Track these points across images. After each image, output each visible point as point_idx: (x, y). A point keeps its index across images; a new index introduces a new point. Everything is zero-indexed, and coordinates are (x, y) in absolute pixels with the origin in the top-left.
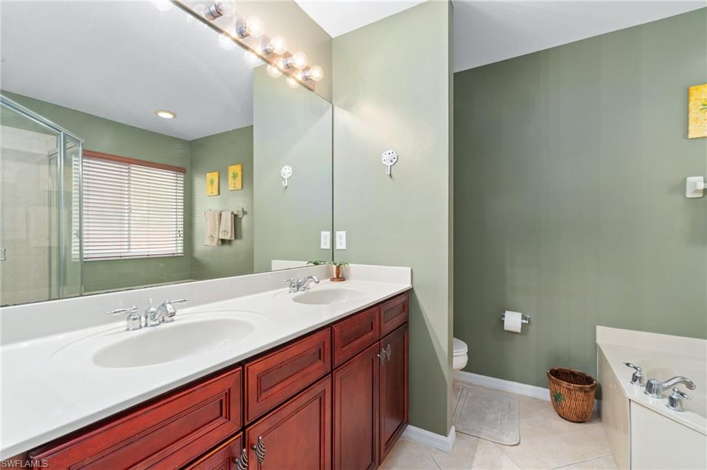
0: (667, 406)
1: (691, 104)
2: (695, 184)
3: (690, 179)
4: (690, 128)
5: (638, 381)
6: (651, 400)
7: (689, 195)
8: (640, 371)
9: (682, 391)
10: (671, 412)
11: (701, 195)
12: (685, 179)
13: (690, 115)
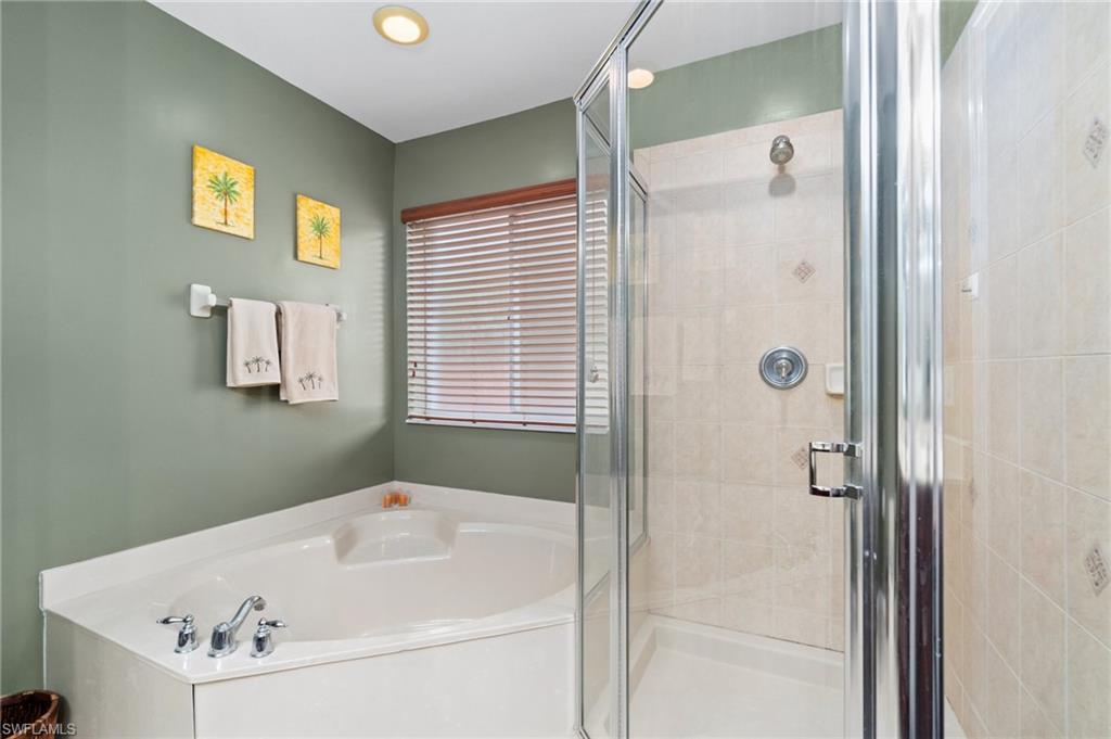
0: (254, 656)
1: (197, 173)
2: (206, 297)
3: (195, 287)
4: (196, 208)
5: (189, 641)
6: (223, 663)
7: (195, 312)
8: (192, 621)
9: (269, 620)
10: (262, 662)
11: (208, 315)
12: (189, 287)
13: (194, 188)
